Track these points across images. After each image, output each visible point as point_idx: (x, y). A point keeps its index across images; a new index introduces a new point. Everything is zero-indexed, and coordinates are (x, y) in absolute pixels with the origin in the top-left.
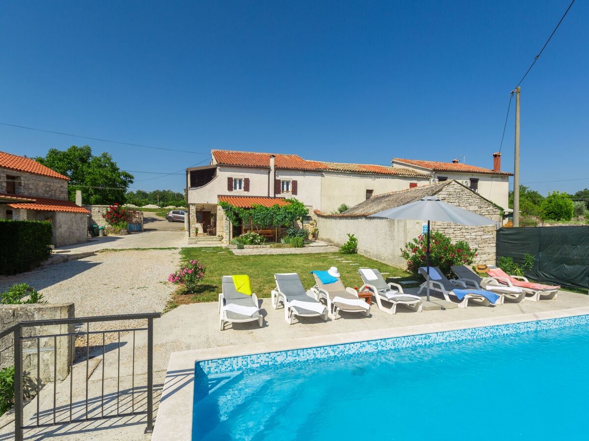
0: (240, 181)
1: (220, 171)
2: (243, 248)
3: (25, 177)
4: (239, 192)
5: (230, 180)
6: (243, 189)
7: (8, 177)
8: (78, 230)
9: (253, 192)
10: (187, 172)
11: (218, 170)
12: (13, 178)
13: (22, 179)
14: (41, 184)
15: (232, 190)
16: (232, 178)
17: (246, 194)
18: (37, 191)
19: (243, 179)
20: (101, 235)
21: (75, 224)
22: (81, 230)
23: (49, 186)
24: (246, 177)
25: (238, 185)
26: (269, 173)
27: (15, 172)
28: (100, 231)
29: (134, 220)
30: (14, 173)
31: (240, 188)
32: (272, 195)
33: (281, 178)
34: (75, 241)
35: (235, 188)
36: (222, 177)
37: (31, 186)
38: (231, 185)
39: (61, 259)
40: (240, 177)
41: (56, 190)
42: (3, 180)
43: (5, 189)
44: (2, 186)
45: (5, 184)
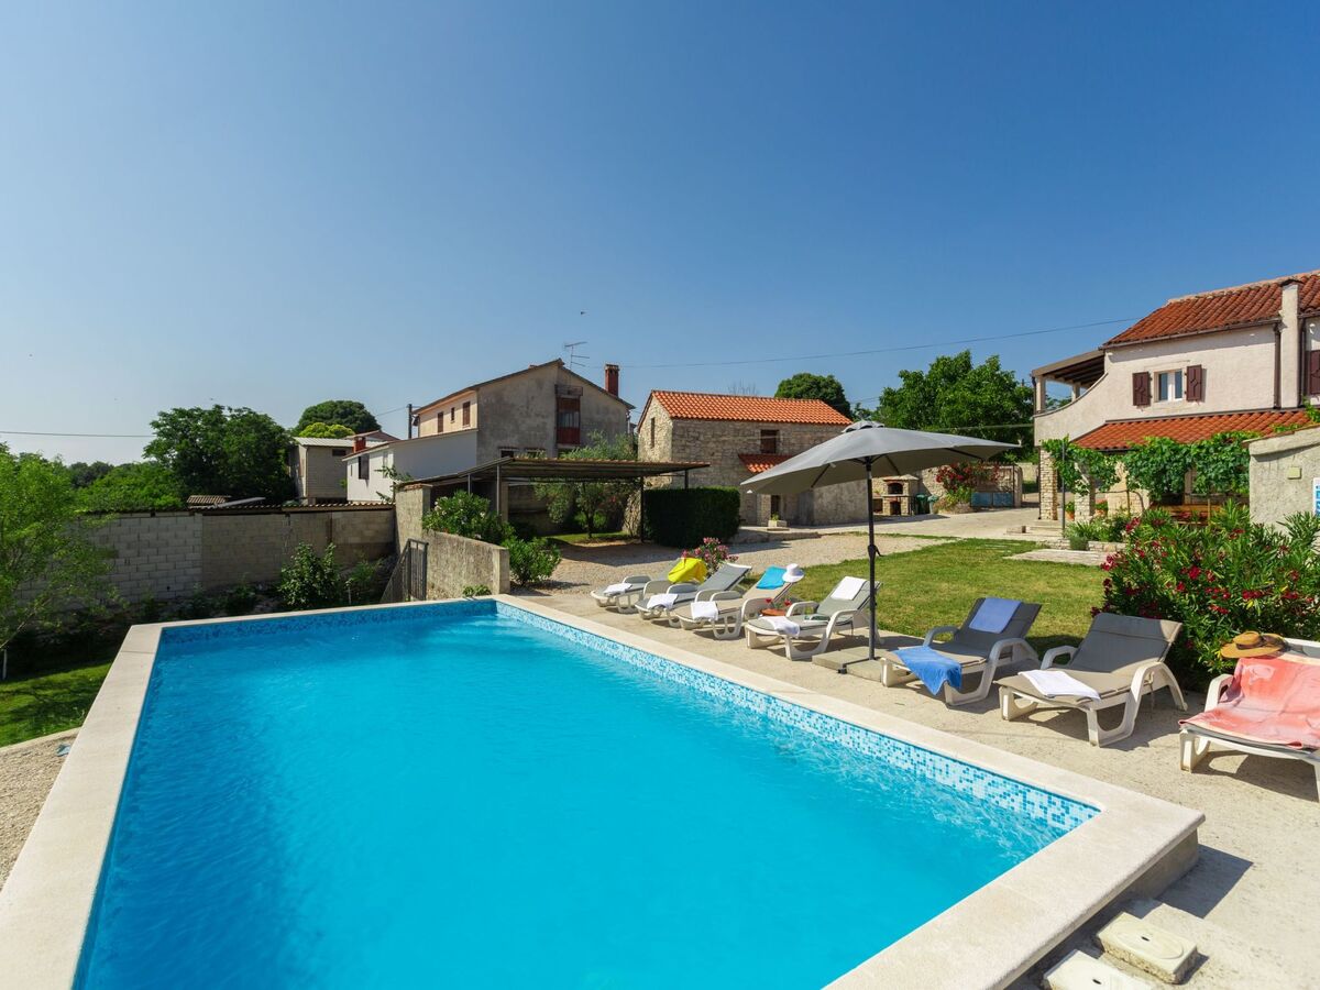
0: (1178, 374)
1: (1113, 361)
3: (786, 430)
4: (1174, 405)
5: (1141, 382)
6: (1184, 396)
7: (764, 432)
8: (851, 501)
9: (1217, 399)
10: (1034, 378)
11: (1107, 359)
12: (775, 432)
13: (781, 432)
14: (808, 436)
15: (1148, 403)
16: (1147, 374)
17: (1194, 408)
19: (1185, 371)
20: (930, 512)
21: (846, 493)
22: (858, 501)
24: (1191, 364)
25: (1171, 389)
26: (1279, 335)
27: (772, 425)
28: (931, 505)
30: (772, 427)
31: (1178, 395)
32: (1289, 400)
34: (847, 519)
35: (1162, 396)
36: (1120, 373)
37: (793, 441)
38: (1142, 389)
39: (759, 538)
40: (1176, 367)
42: (757, 439)
43: (758, 448)
44: (755, 443)
45: (759, 443)
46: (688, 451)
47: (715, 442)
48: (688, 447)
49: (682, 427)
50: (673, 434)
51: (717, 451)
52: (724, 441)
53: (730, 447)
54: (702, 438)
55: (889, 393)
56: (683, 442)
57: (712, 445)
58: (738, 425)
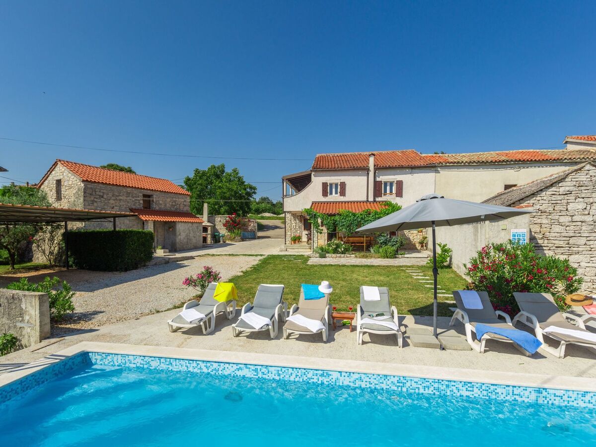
0: (336, 185)
1: (315, 177)
2: (325, 257)
3: (157, 195)
4: (334, 197)
5: (325, 185)
6: (339, 194)
7: (144, 196)
8: (194, 237)
9: (351, 196)
10: (283, 180)
11: (312, 175)
12: (149, 196)
13: (154, 196)
14: (169, 200)
15: (327, 196)
16: (327, 183)
17: (342, 199)
18: (165, 206)
19: (339, 184)
20: (221, 242)
21: (192, 233)
22: (197, 237)
23: (175, 201)
24: (341, 181)
25: (334, 190)
26: (368, 174)
27: (149, 191)
28: (221, 238)
29: (250, 228)
30: (149, 193)
31: (336, 193)
32: (371, 199)
33: (383, 178)
34: (192, 247)
35: (331, 193)
36: (317, 182)
37: (161, 202)
38: (326, 189)
39: (163, 262)
40: (336, 182)
41: (181, 204)
42: (141, 199)
43: (142, 206)
44: (139, 203)
45: (142, 202)
46: (95, 204)
47: (114, 200)
48: (96, 202)
49: (91, 188)
50: (85, 192)
51: (116, 206)
52: (120, 200)
53: (124, 204)
54: (105, 196)
55: (188, 179)
56: (92, 199)
57: (112, 201)
58: (129, 190)
